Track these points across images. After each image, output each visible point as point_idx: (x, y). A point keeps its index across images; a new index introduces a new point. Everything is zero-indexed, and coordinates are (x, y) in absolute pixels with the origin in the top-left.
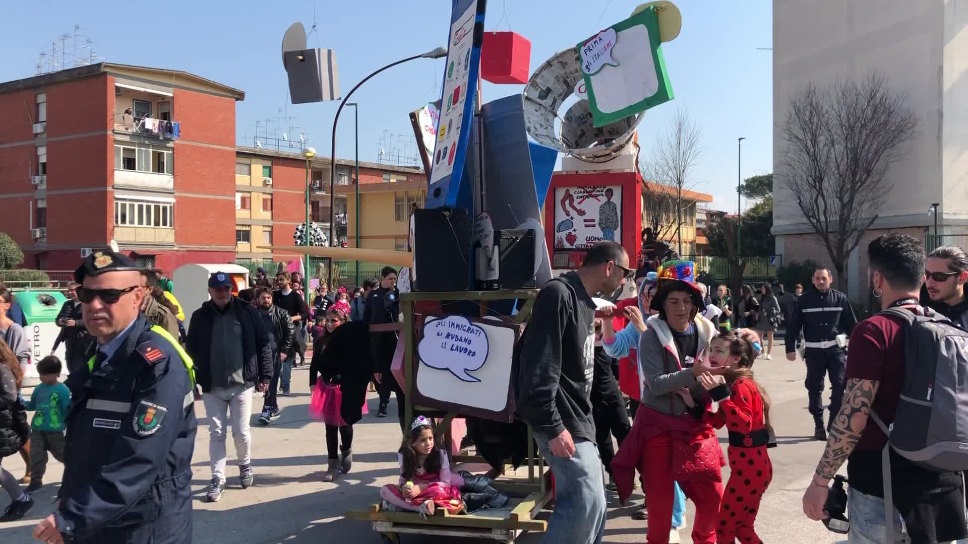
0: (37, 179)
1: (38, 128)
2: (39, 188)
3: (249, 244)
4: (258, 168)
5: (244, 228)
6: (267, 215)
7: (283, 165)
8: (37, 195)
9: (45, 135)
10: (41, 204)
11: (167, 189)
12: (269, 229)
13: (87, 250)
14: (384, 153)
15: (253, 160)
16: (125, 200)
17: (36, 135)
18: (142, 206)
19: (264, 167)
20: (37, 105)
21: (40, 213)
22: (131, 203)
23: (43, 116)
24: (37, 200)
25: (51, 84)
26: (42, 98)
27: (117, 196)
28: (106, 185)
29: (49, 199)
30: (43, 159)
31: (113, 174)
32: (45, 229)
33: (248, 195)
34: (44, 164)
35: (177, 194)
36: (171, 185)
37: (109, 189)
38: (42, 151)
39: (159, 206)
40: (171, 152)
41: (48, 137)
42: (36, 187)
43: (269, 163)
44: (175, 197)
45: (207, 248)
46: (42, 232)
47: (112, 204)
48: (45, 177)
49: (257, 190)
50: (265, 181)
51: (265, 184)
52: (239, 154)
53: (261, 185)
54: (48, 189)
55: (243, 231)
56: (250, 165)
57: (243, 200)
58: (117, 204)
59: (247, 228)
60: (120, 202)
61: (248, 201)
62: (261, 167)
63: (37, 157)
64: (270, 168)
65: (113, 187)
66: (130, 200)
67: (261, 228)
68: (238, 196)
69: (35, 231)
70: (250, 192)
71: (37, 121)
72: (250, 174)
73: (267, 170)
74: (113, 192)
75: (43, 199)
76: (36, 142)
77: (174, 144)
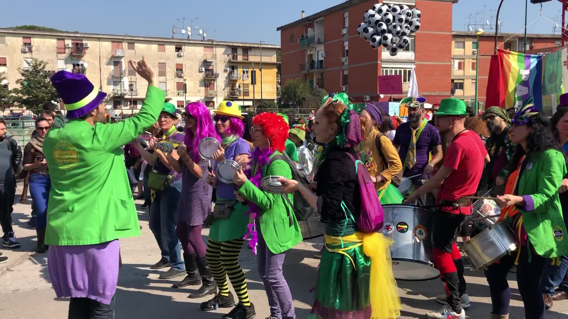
0: (344, 59)
1: (345, 31)
2: (345, 64)
3: (463, 91)
4: (469, 44)
5: (460, 81)
6: (474, 73)
7: (486, 41)
8: (344, 67)
9: (348, 35)
10: (346, 73)
11: (411, 60)
12: (474, 81)
13: (367, 97)
14: (557, 27)
15: (466, 39)
16: (387, 68)
17: (344, 35)
18: (397, 71)
19: (473, 43)
20: (344, 19)
21: (345, 77)
22: (391, 69)
23: (347, 25)
24: (344, 71)
25: (351, 6)
26: (346, 14)
27: (383, 66)
28: (377, 60)
29: (350, 70)
30: (347, 48)
31: (381, 54)
32: (347, 86)
33: (462, 61)
34: (347, 50)
35: (416, 63)
36: (413, 58)
37: (379, 62)
38: (346, 44)
39: (406, 70)
40: (413, 38)
41: (349, 35)
42: (343, 63)
43: (475, 40)
44: (416, 65)
45: (433, 94)
46: (346, 88)
47: (380, 70)
48: (348, 58)
49: (468, 57)
50: (473, 52)
51: (473, 53)
52: (456, 36)
53: (471, 54)
54: (349, 64)
55: (459, 83)
56: (464, 42)
57: (460, 64)
58: (383, 70)
59: (462, 81)
60: (384, 69)
61: (462, 64)
62: (471, 42)
63: (344, 47)
64: (477, 43)
65: (381, 61)
66: (390, 68)
67: (471, 81)
68: (456, 62)
69: (343, 87)
70: (464, 59)
71: (344, 28)
72: (464, 48)
73: (475, 45)
74: (381, 64)
75: (346, 70)
76: (344, 39)
77: (416, 33)
